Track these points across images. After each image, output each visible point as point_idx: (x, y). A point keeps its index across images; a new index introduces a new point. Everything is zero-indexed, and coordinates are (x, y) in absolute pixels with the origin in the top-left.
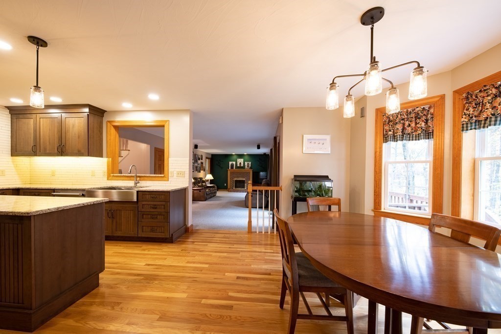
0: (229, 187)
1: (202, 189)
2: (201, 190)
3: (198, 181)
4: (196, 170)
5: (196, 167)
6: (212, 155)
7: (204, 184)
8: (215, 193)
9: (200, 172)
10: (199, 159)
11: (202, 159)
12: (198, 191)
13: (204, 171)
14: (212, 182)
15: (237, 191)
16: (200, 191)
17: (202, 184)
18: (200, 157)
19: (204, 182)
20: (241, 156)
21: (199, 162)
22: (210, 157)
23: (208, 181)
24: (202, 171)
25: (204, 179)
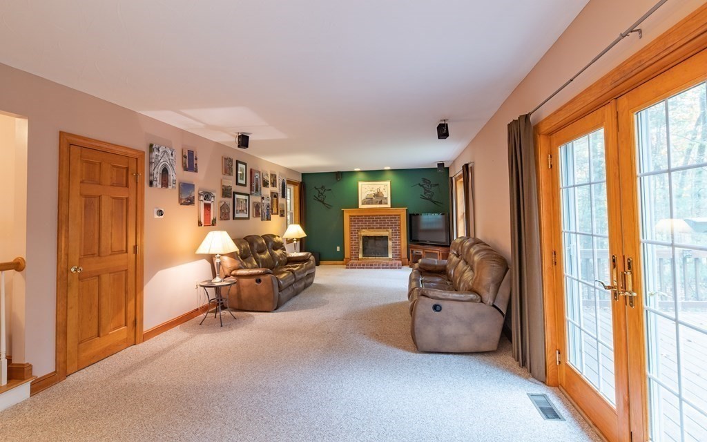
0: (347, 255)
1: (265, 273)
2: (262, 278)
3: (259, 245)
4: (257, 214)
5: (257, 206)
6: (303, 175)
7: (278, 252)
8: (311, 275)
9: (269, 219)
10: (265, 184)
11: (274, 185)
12: (253, 280)
13: (282, 215)
14: (303, 244)
15: (370, 266)
16: (259, 281)
17: (272, 254)
18: (269, 179)
19: (279, 246)
20: (375, 175)
21: (267, 191)
22: (299, 179)
23: (290, 241)
24: (275, 219)
25: (277, 239)
